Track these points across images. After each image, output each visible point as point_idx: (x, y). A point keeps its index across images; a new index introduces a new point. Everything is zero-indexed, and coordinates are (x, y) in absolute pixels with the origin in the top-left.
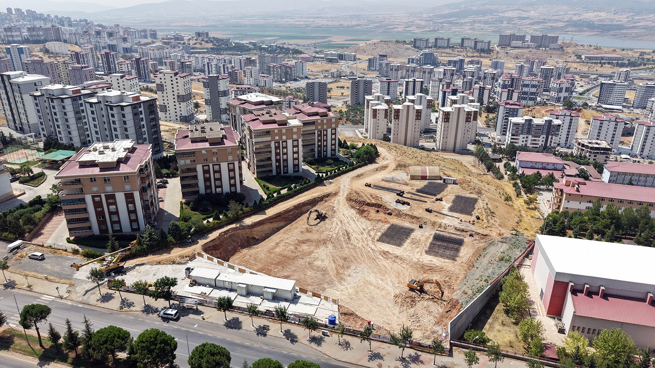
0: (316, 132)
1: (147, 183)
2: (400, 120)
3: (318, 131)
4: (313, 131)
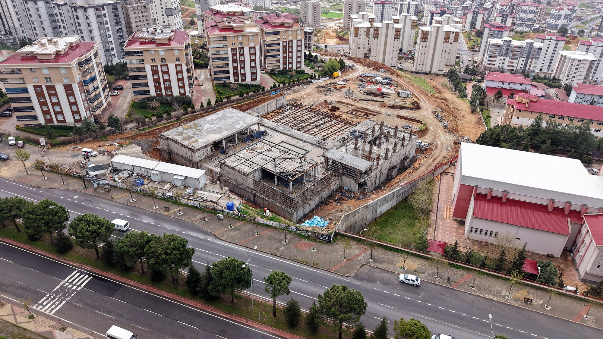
0: (281, 42)
1: (88, 77)
2: (379, 38)
3: (283, 42)
4: (278, 42)
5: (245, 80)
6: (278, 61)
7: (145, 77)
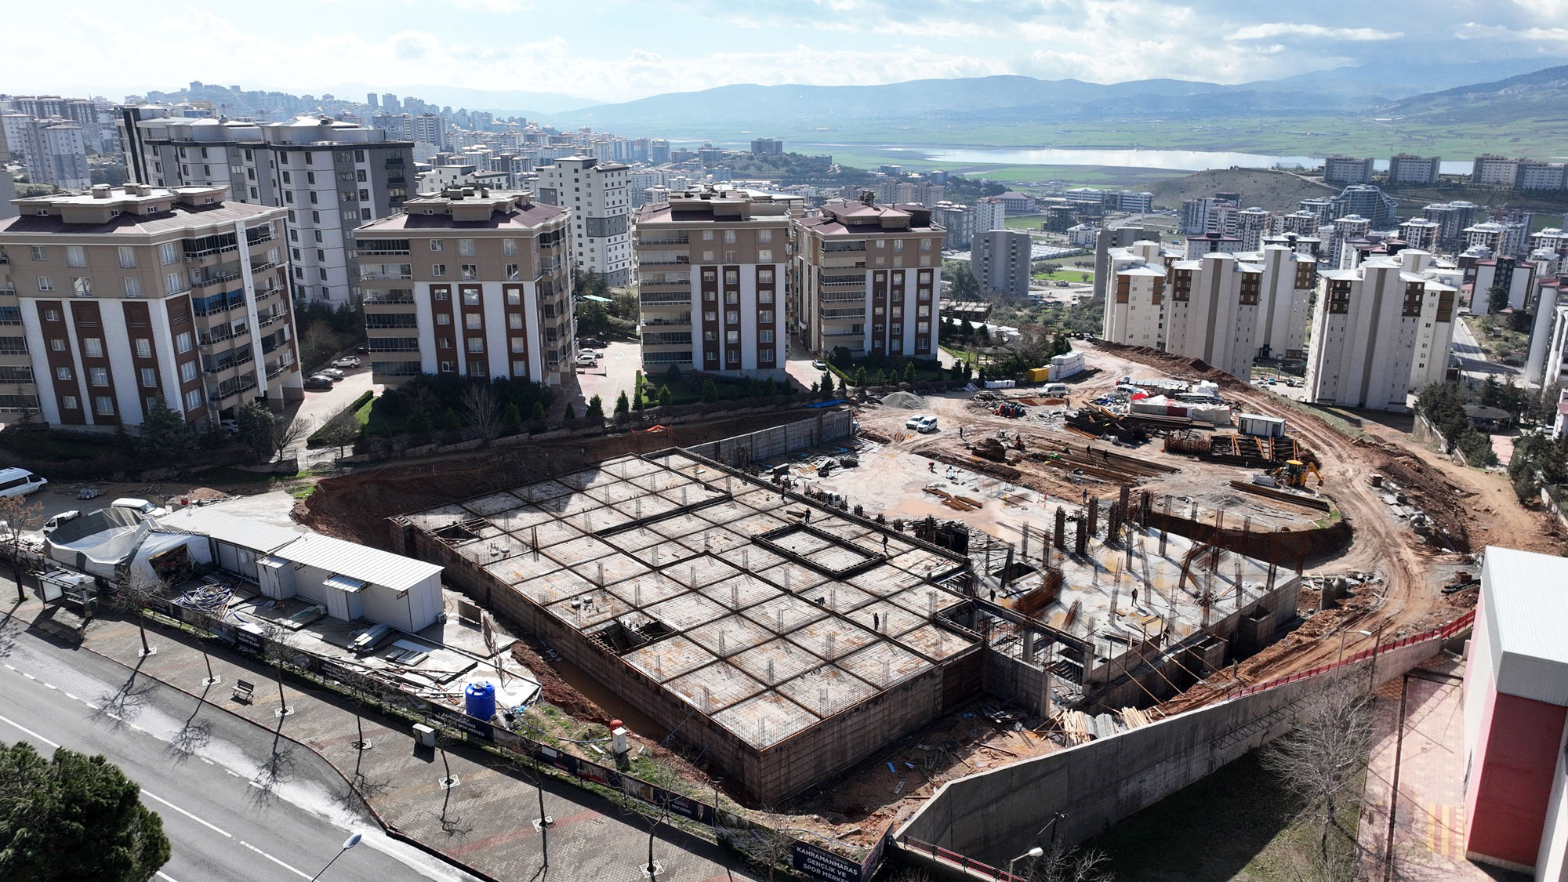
0: (869, 274)
1: (211, 291)
2: (1190, 303)
3: (875, 273)
4: (858, 272)
5: (738, 366)
6: (857, 329)
7: (411, 320)
